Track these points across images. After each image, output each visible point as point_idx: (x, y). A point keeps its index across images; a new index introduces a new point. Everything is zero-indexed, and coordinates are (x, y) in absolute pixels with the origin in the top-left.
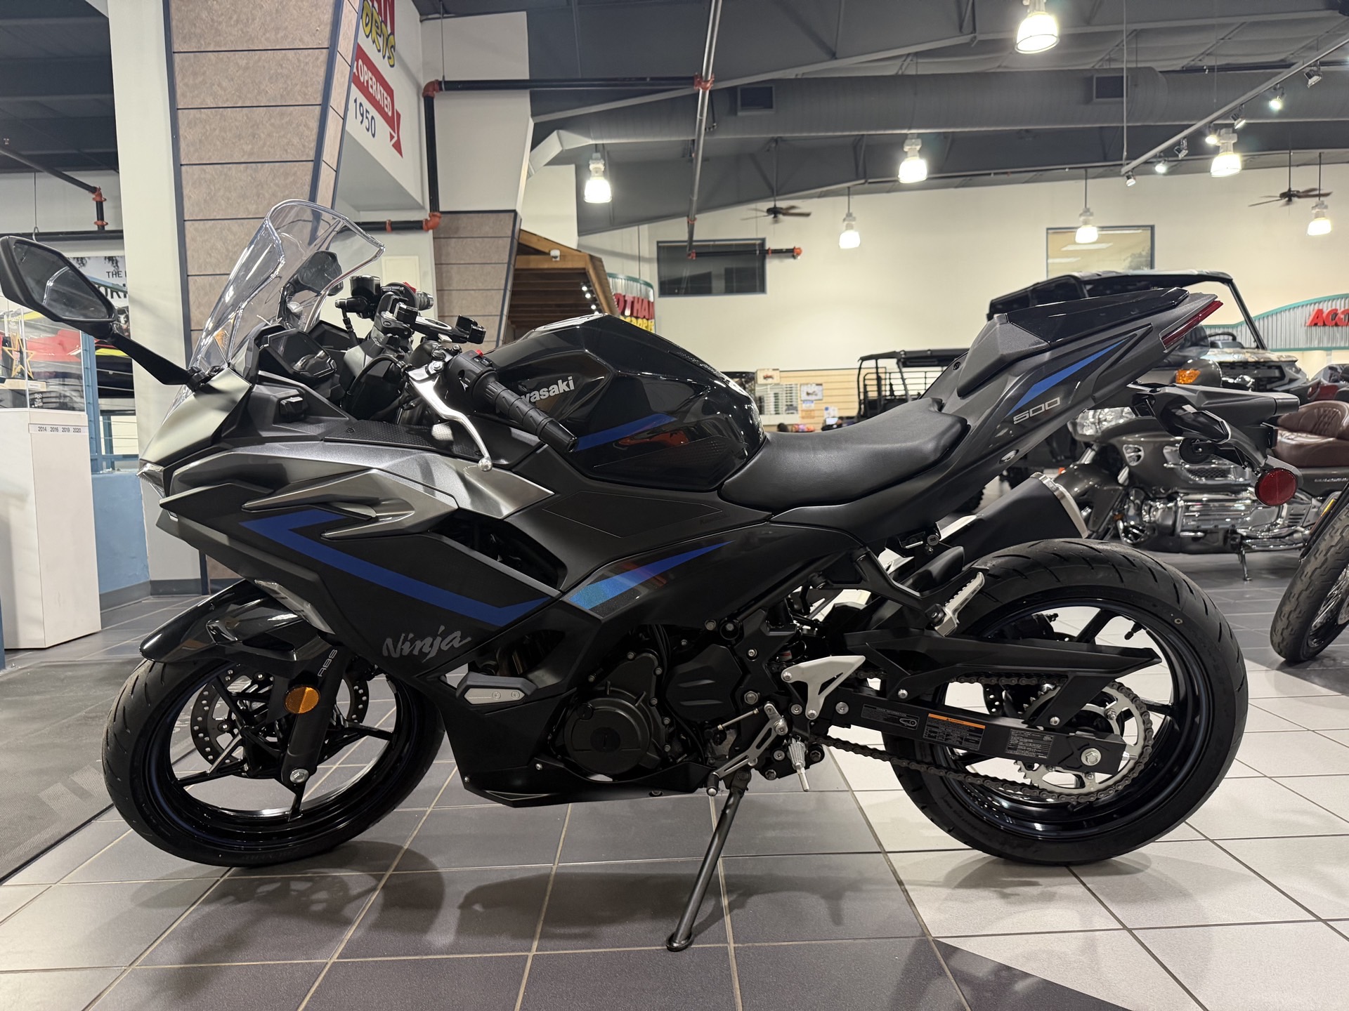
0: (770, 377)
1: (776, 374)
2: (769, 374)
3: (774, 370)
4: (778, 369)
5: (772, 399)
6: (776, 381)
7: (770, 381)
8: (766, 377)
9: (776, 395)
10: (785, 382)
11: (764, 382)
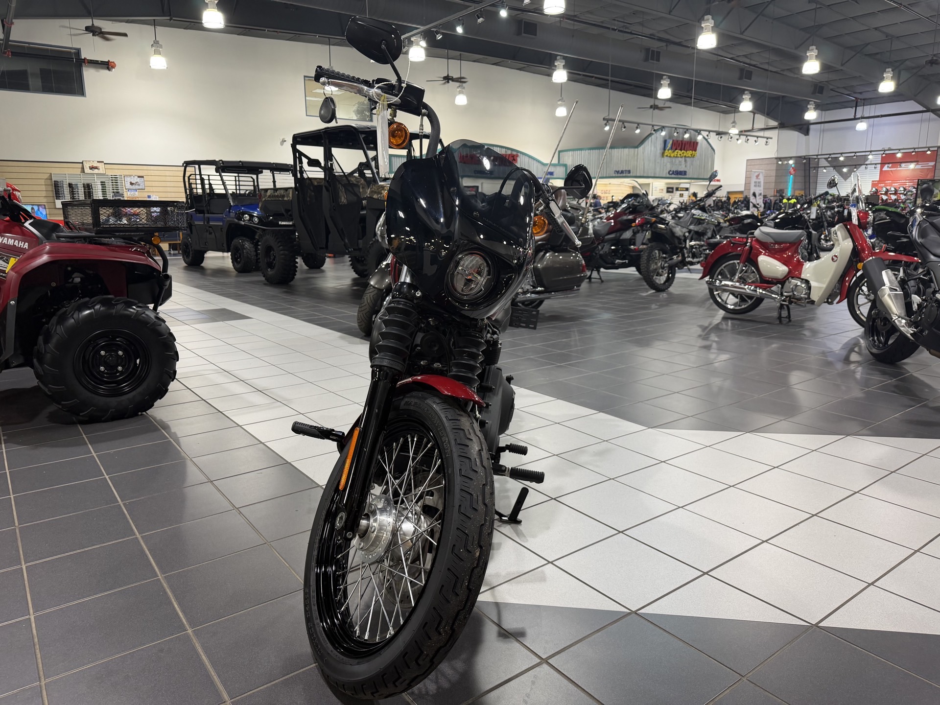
0: (96, 168)
1: (100, 165)
2: (95, 165)
3: (98, 162)
4: (103, 162)
5: (100, 187)
6: (101, 171)
7: (96, 171)
8: (92, 168)
9: (103, 184)
10: (110, 173)
11: (91, 171)
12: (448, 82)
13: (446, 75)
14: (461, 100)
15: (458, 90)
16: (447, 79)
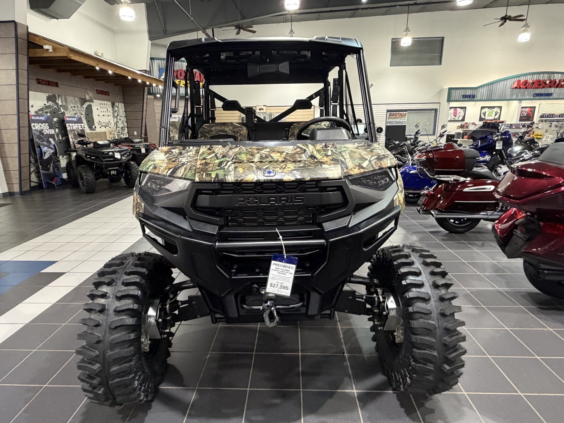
2: (262, 107)
4: (265, 106)
6: (264, 111)
8: (260, 109)
10: (268, 112)
11: (259, 111)
12: (505, 21)
13: (504, 15)
14: (525, 37)
15: (522, 29)
16: (505, 19)
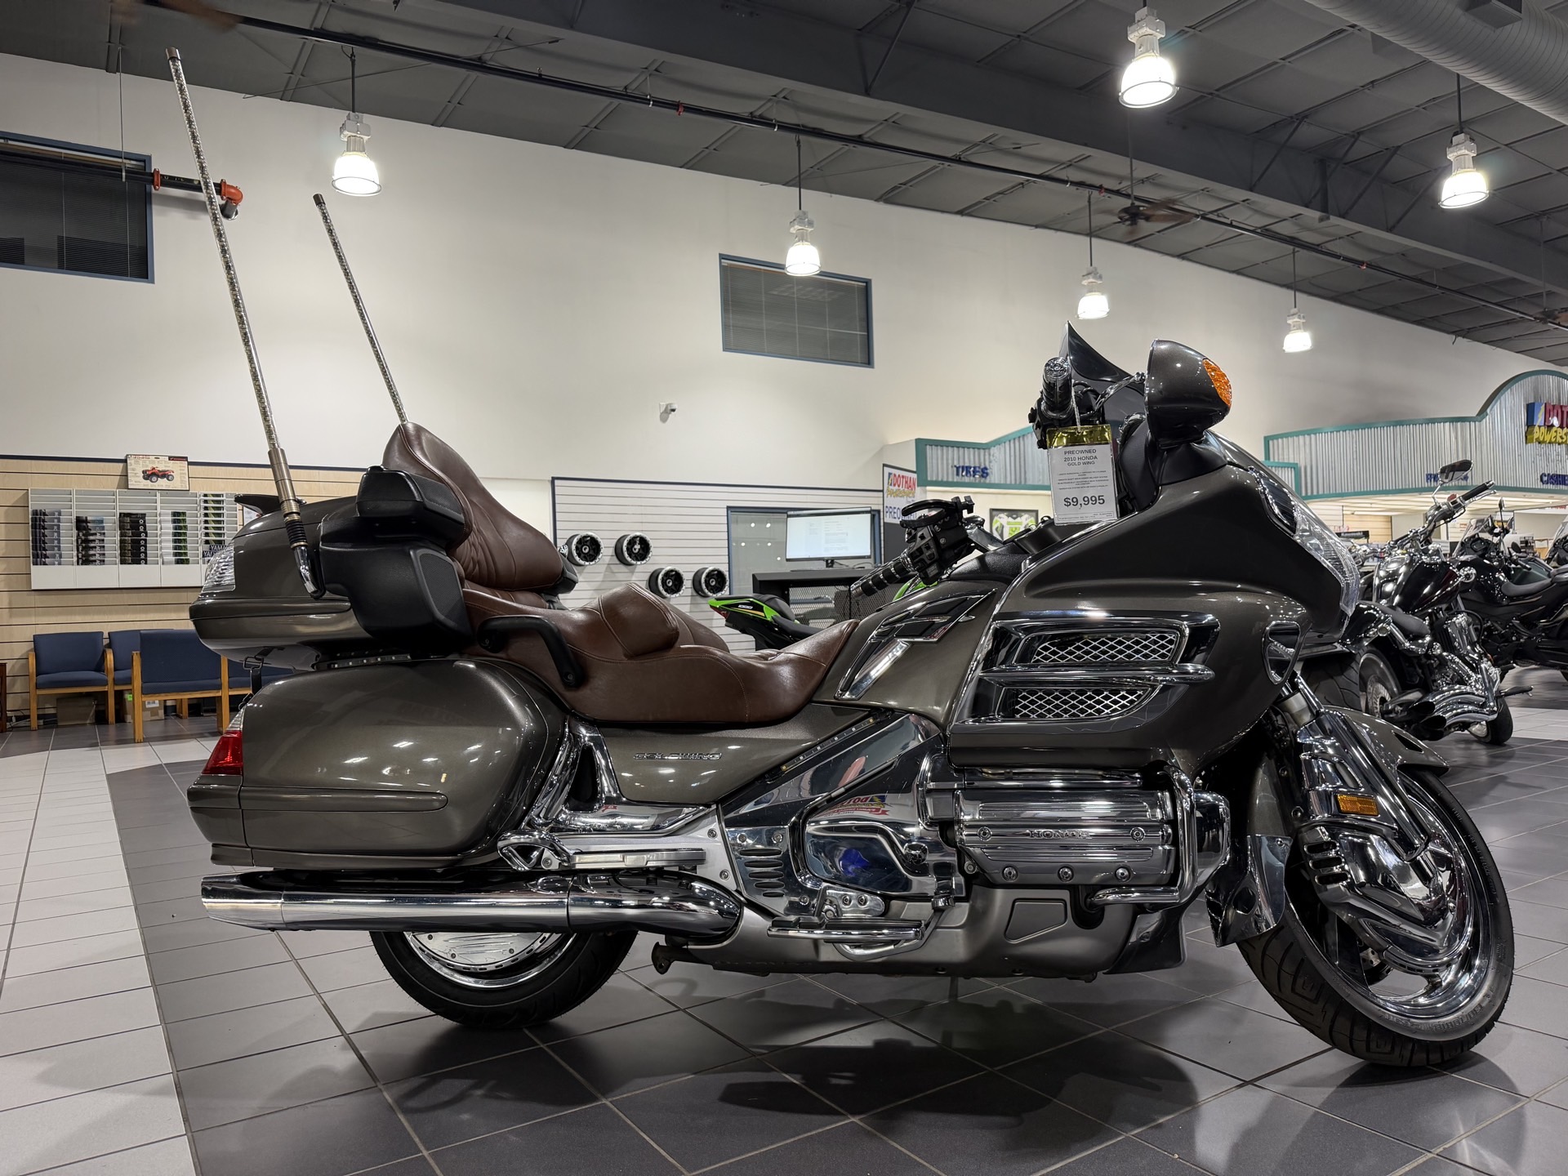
0: (164, 475)
1: (177, 468)
2: (161, 466)
3: (171, 458)
4: (185, 459)
5: (169, 527)
6: (177, 483)
7: (162, 483)
8: (149, 475)
9: (178, 518)
10: (200, 488)
11: (148, 484)
